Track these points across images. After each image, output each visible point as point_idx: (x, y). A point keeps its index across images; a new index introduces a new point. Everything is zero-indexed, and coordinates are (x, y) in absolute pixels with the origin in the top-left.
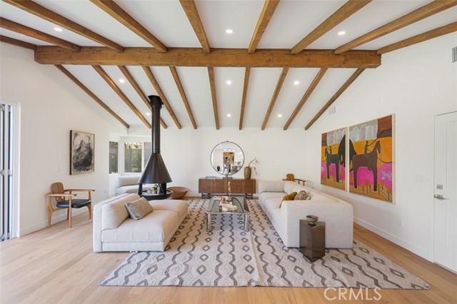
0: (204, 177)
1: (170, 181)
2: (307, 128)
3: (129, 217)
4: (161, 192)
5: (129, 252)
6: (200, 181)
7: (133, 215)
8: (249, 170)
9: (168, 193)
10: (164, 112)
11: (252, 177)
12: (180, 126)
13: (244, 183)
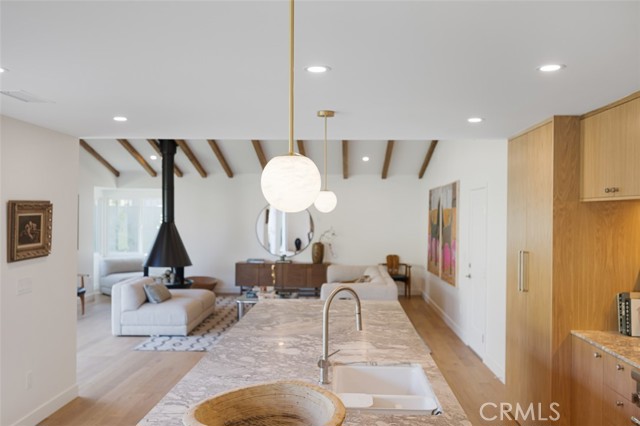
0: (244, 259)
1: (188, 263)
2: (421, 175)
3: (147, 301)
4: (176, 280)
5: (149, 336)
6: (239, 266)
7: (151, 298)
8: (320, 249)
9: (186, 283)
10: (180, 158)
11: (324, 261)
12: (204, 173)
13: (310, 270)
